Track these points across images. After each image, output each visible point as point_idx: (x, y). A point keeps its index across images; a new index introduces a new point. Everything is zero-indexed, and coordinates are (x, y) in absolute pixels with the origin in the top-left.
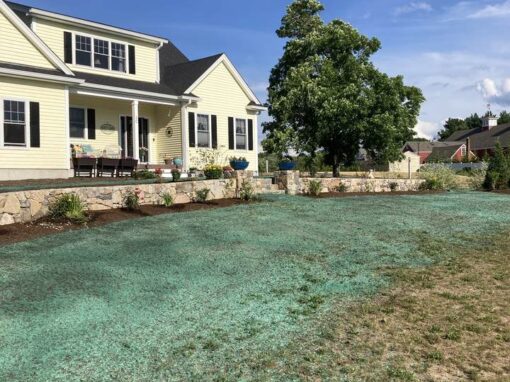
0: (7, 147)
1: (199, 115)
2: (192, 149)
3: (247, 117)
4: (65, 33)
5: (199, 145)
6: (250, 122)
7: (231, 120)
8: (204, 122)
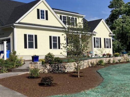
0: (54, 49)
1: (96, 38)
2: (95, 48)
3: (109, 38)
4: (60, 15)
5: (97, 47)
6: (110, 39)
7: (105, 39)
8: (97, 40)
